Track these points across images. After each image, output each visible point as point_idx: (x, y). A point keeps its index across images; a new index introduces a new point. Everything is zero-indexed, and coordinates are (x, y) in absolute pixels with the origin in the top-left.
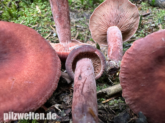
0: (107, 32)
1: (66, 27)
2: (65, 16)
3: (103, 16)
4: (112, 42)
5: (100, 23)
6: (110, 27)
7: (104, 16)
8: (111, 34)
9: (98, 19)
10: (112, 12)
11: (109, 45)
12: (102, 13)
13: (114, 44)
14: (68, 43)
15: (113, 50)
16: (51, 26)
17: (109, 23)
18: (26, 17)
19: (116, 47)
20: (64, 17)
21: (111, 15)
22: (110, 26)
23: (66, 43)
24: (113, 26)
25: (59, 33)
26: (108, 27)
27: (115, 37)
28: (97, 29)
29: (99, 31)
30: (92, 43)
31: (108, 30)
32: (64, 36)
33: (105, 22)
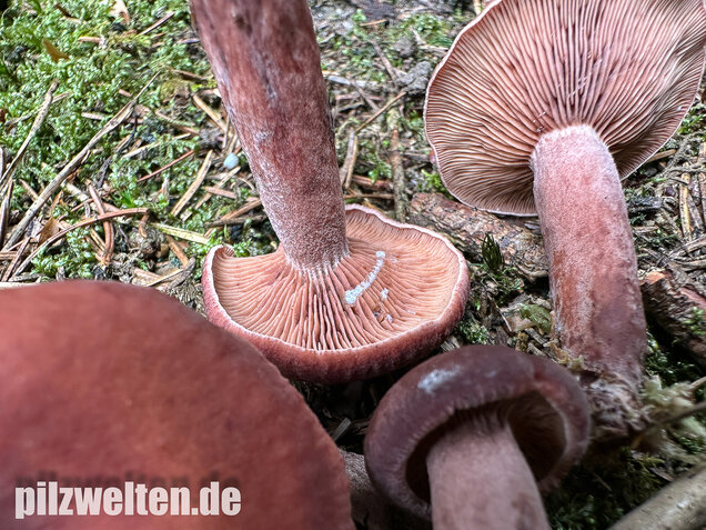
0: (534, 156)
1: (319, 183)
2: (306, 122)
3: (506, 69)
4: (579, 235)
5: (492, 108)
6: (555, 135)
7: (512, 67)
8: (565, 180)
9: (475, 86)
10: (561, 46)
11: (563, 253)
12: (500, 54)
13: (596, 251)
14: (336, 263)
15: (592, 295)
16: (199, 102)
17: (546, 108)
18: (55, 58)
19: (611, 276)
20: (305, 134)
21: (559, 65)
22: (549, 129)
23: (326, 264)
24: (570, 124)
25: (280, 217)
26: (537, 134)
27: (594, 207)
28: (468, 138)
29: (480, 150)
30: (442, 205)
31: (537, 147)
32: (310, 232)
33: (521, 106)
